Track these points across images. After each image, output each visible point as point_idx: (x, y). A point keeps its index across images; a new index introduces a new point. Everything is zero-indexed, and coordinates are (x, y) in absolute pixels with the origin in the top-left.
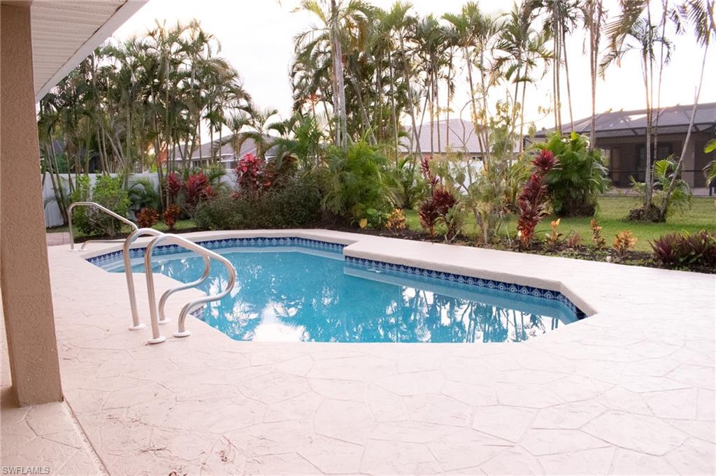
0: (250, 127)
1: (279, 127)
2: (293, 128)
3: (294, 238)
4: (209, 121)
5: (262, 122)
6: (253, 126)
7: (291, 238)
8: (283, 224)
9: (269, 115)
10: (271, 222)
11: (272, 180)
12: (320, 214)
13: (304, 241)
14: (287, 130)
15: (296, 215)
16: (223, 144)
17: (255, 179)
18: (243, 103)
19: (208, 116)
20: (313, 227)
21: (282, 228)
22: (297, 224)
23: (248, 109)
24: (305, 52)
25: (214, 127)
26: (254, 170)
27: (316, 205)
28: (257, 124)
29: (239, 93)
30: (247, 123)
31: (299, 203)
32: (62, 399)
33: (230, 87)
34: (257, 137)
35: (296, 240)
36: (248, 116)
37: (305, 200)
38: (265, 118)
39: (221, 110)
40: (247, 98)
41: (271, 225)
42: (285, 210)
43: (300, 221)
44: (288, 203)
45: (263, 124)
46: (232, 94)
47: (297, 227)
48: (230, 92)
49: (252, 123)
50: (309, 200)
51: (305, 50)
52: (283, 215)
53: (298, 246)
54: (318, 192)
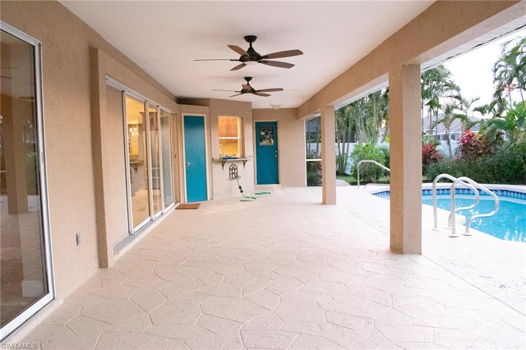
0: (459, 110)
1: (482, 110)
2: (492, 110)
3: (504, 191)
4: (429, 106)
5: (467, 106)
6: (461, 109)
7: (501, 190)
8: (494, 181)
9: (473, 101)
10: (484, 179)
11: (484, 149)
12: (523, 174)
13: (512, 193)
14: (487, 112)
15: (504, 174)
16: (439, 123)
17: (472, 148)
18: (455, 93)
19: (428, 104)
20: (518, 184)
21: (492, 183)
22: (505, 182)
23: (458, 97)
24: (510, 55)
25: (432, 111)
26: (472, 142)
27: (520, 167)
28: (464, 107)
29: (451, 86)
30: (456, 107)
31: (507, 166)
32: (421, 254)
33: (446, 82)
34: (463, 118)
35: (505, 192)
36: (458, 102)
37: (511, 164)
38: (470, 104)
39: (437, 99)
40: (458, 89)
41: (484, 181)
42: (495, 171)
43: (507, 179)
44: (498, 166)
45: (468, 108)
46: (447, 87)
47: (504, 183)
48: (445, 85)
49: (460, 107)
50: (514, 164)
51: (510, 53)
52: (493, 174)
53: (507, 196)
54: (522, 158)
